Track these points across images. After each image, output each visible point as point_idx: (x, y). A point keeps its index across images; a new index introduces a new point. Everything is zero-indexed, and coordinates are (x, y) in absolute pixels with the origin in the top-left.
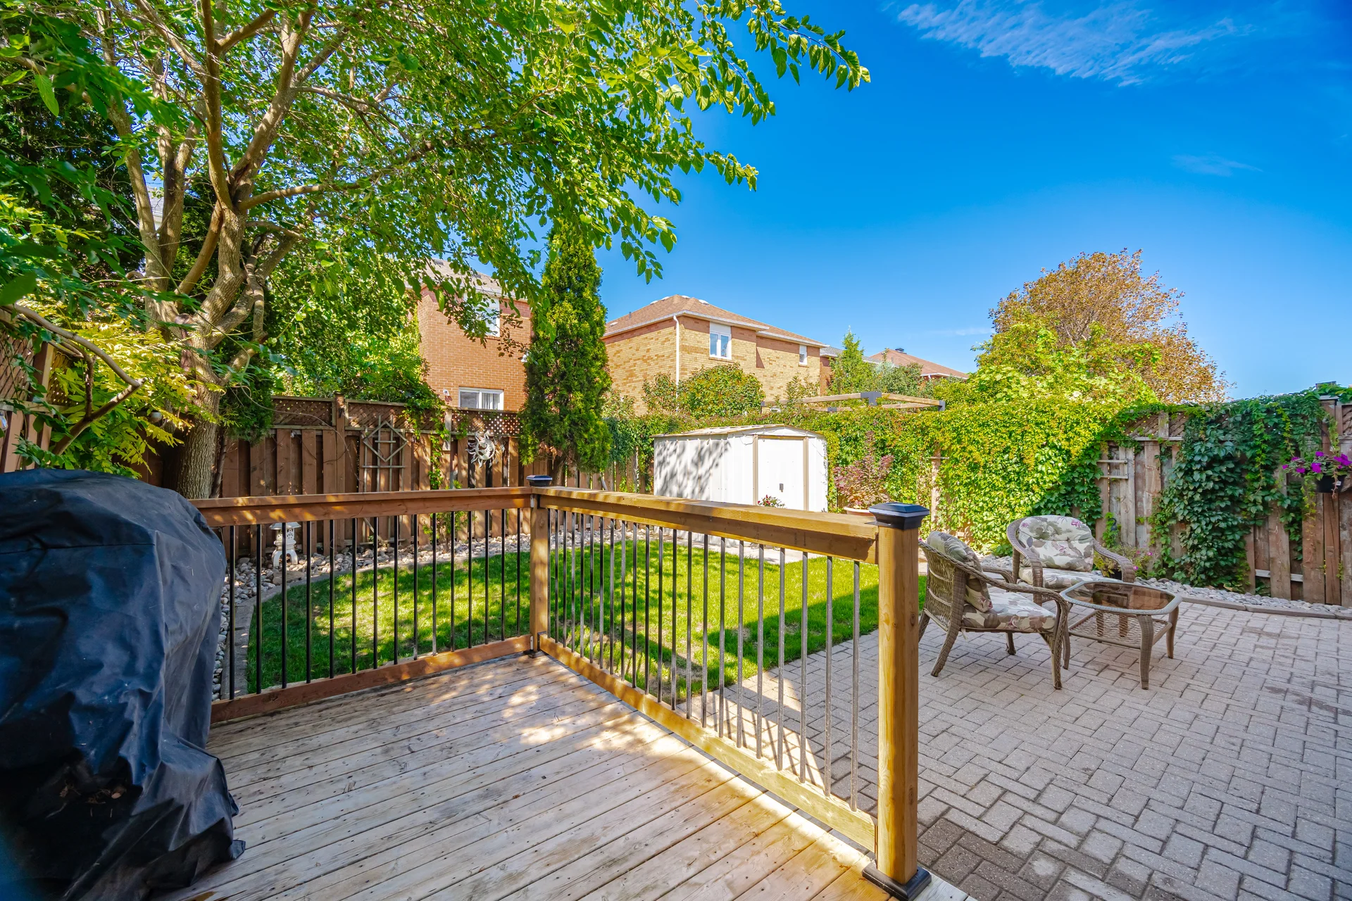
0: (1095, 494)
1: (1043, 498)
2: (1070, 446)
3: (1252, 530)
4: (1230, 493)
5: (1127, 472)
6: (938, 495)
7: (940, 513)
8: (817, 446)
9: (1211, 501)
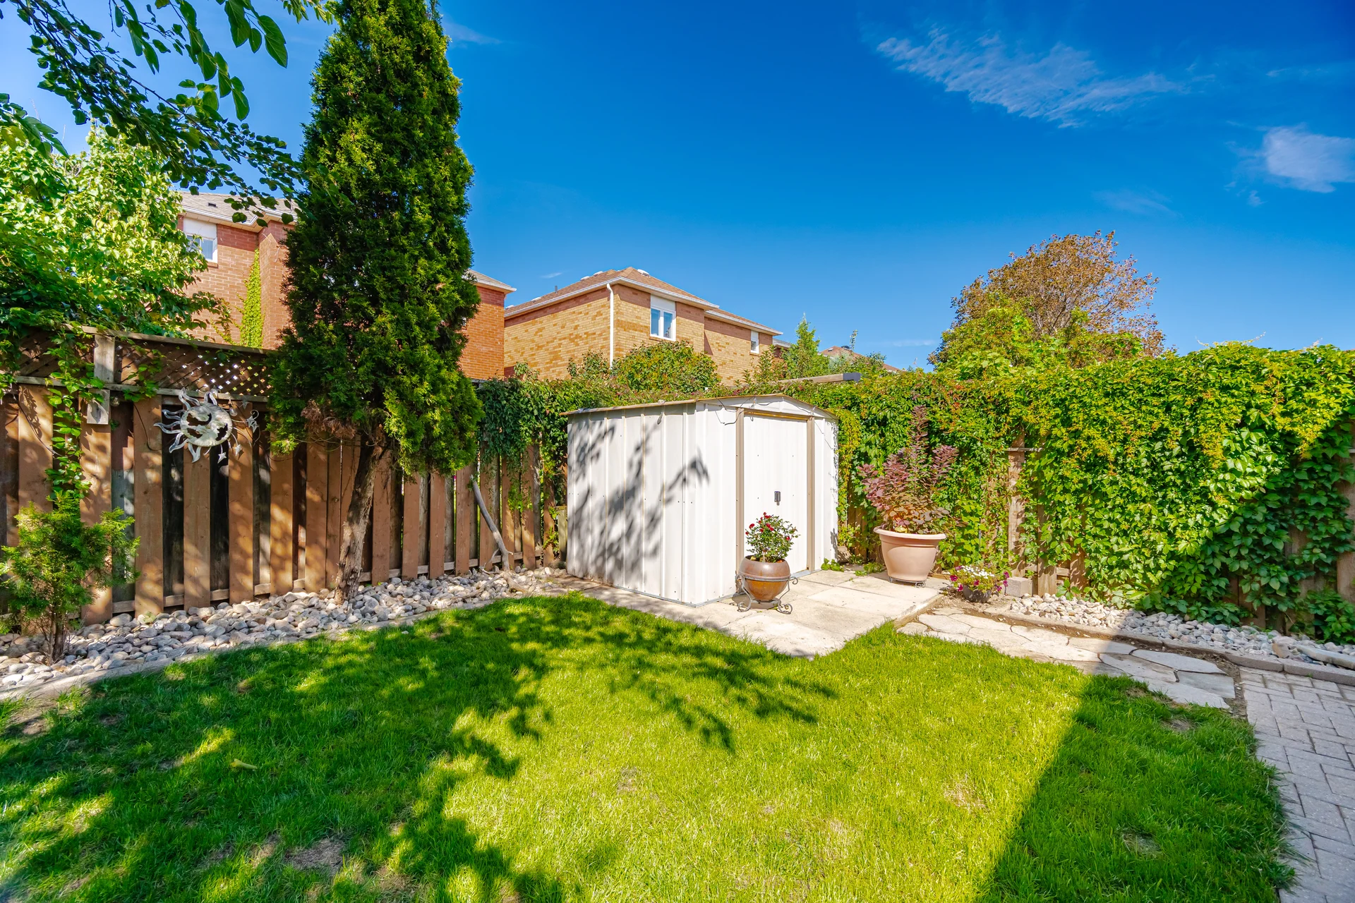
0: (1339, 510)
2: (1293, 425)
6: (1021, 508)
7: (1024, 537)
8: (825, 431)
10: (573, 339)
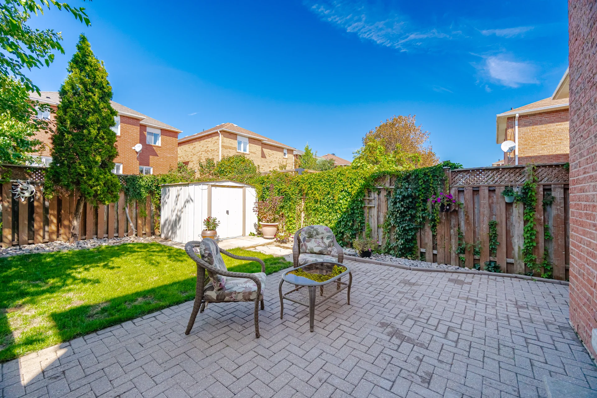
0: (362, 214)
1: (342, 216)
2: (352, 191)
3: (419, 230)
4: (410, 212)
5: (374, 203)
6: (304, 215)
8: (251, 192)
9: (404, 217)
10: (206, 152)
